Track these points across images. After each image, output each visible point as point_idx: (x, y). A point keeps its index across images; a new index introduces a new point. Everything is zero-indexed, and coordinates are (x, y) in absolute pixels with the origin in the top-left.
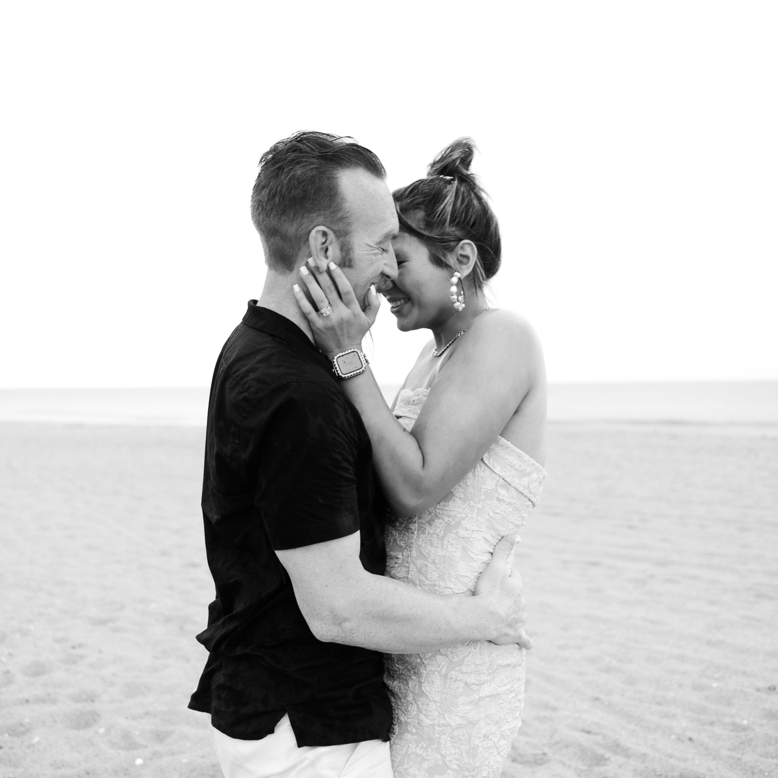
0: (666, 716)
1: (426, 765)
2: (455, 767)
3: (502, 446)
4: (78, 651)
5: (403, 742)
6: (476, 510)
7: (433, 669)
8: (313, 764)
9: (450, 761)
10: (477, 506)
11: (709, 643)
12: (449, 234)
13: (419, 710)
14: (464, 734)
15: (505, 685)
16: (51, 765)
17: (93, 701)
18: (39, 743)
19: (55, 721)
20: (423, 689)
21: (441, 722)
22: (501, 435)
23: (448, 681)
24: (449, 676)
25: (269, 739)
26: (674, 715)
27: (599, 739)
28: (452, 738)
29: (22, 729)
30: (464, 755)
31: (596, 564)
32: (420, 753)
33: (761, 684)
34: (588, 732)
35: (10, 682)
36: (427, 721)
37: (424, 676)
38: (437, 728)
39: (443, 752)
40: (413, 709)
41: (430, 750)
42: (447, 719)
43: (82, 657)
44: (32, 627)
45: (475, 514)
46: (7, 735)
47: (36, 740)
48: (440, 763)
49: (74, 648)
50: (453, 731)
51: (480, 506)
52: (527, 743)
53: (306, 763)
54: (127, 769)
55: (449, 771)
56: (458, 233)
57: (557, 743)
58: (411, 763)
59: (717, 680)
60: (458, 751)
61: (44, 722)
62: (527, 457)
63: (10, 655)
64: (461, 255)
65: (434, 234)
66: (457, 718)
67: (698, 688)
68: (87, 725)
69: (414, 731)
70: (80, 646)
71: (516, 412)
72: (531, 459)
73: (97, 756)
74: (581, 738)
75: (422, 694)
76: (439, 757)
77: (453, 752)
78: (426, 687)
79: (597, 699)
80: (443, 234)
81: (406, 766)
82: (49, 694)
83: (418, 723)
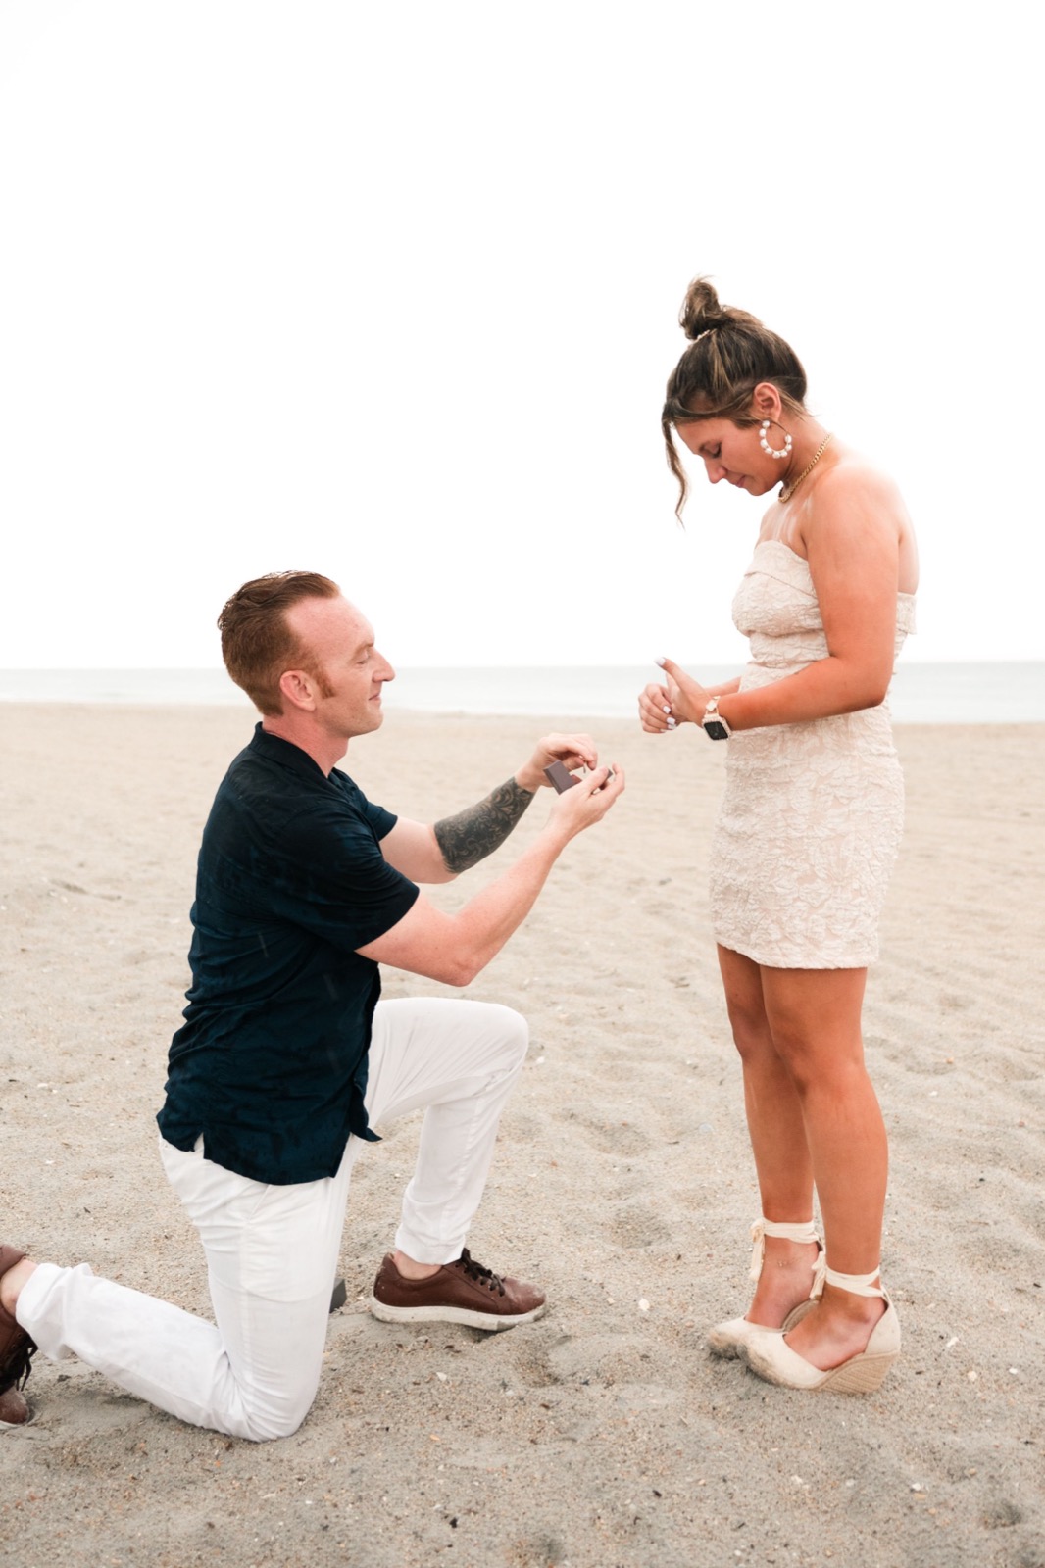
2: (824, 876)
7: (803, 785)
9: (819, 871)
13: (788, 825)
20: (792, 805)
30: (833, 866)
32: (788, 864)
41: (799, 860)
60: (827, 861)
64: (764, 401)
66: (826, 830)
75: (791, 810)
78: (795, 803)
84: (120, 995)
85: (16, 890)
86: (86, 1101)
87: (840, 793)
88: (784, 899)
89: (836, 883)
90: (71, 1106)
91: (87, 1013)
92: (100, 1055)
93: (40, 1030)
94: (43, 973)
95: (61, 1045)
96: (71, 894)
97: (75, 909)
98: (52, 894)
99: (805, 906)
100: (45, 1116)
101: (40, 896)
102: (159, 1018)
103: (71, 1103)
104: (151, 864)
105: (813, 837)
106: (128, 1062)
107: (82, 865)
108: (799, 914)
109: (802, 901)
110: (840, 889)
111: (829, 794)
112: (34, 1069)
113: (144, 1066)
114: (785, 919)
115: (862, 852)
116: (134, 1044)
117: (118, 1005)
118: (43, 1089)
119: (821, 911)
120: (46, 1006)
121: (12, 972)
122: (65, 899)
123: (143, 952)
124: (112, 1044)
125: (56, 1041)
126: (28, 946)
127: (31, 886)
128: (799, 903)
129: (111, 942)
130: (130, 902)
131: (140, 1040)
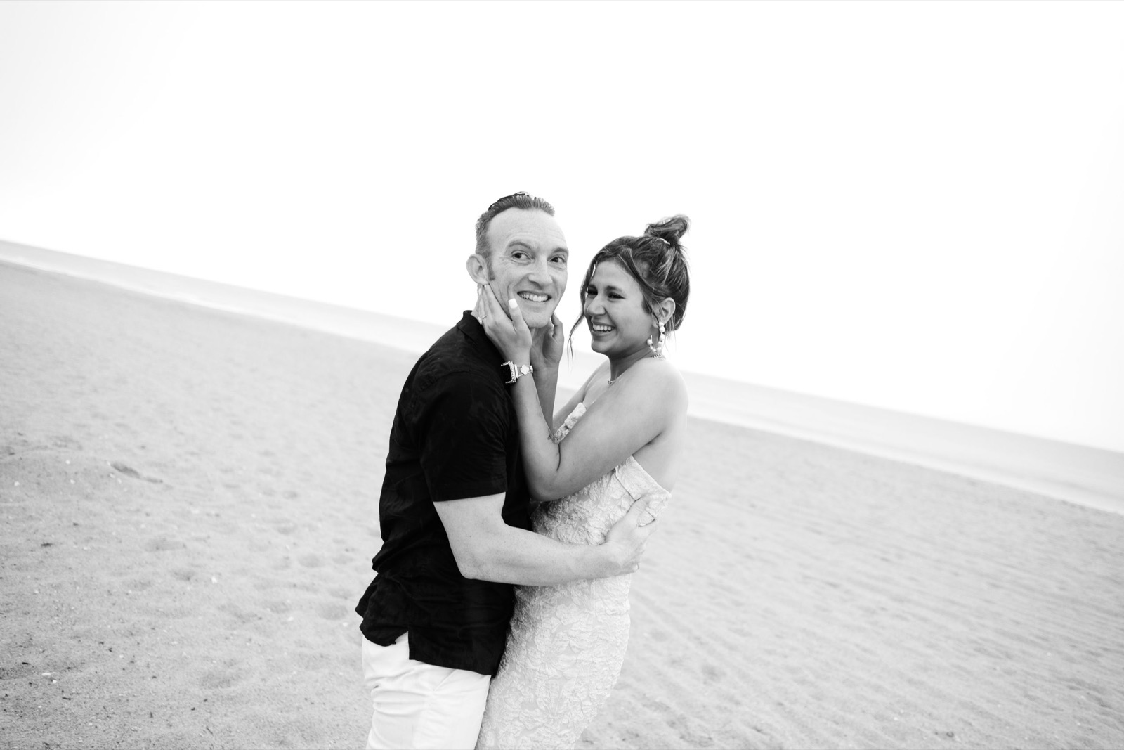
0: (838, 734)
1: (521, 699)
2: (543, 708)
3: (634, 467)
4: (350, 554)
5: (510, 677)
6: (601, 512)
7: (547, 627)
8: (417, 675)
9: (540, 702)
10: (602, 509)
11: (910, 681)
12: (661, 290)
13: (528, 656)
14: (556, 685)
15: (601, 657)
16: (295, 642)
17: (346, 598)
18: (292, 622)
19: (311, 608)
20: (535, 640)
21: (542, 669)
22: (633, 455)
23: (556, 639)
24: (557, 636)
25: (391, 647)
26: (845, 736)
27: (766, 738)
28: (546, 685)
29: (283, 607)
30: (553, 701)
31: (834, 586)
32: (519, 688)
33: (942, 728)
34: (759, 731)
35: (287, 566)
36: (531, 666)
37: (539, 630)
38: (537, 673)
39: (537, 694)
40: (523, 653)
41: (527, 688)
42: (547, 669)
43: (351, 560)
44: (320, 525)
45: (599, 515)
46: (268, 609)
47: (291, 619)
48: (532, 700)
49: (347, 550)
50: (549, 679)
51: (604, 509)
52: (699, 725)
53: (412, 673)
54: (354, 661)
55: (537, 710)
56: (668, 291)
57: (726, 732)
58: (511, 695)
59: (900, 714)
60: (548, 697)
61: (301, 606)
62: (652, 480)
63: (295, 544)
64: (663, 309)
65: (652, 285)
66: (555, 670)
67: (877, 717)
68: (336, 617)
69: (520, 671)
70: (353, 550)
71: (649, 443)
72: (656, 483)
73: (334, 644)
74: (750, 733)
75: (533, 644)
76: (533, 696)
77: (544, 695)
78: (537, 640)
79: (780, 704)
80: (659, 288)
81: (507, 696)
82: (313, 584)
83: (525, 666)
84: (135, 581)
85: (85, 469)
86: (78, 694)
87: (573, 643)
88: (507, 715)
89: (550, 716)
90: (64, 698)
91: (105, 596)
92: (102, 643)
93: (64, 609)
94: (83, 549)
95: (75, 628)
96: (125, 476)
97: (125, 490)
98: (112, 476)
99: (521, 726)
100: (40, 707)
101: (102, 476)
102: (158, 611)
103: (64, 695)
104: (193, 454)
105: (543, 673)
106: (121, 656)
107: (143, 447)
108: (514, 731)
109: (520, 721)
110: (552, 722)
111: (565, 641)
112: (46, 653)
113: (132, 662)
114: (502, 731)
115: (578, 695)
116: (132, 634)
117: (130, 592)
118: (46, 678)
119: (532, 735)
120: (76, 584)
121: (61, 544)
122: (120, 481)
123: (165, 540)
124: (114, 633)
125: (73, 620)
126: (80, 521)
127: (97, 468)
128: (517, 723)
129: (143, 526)
130: (169, 487)
131: (137, 632)
